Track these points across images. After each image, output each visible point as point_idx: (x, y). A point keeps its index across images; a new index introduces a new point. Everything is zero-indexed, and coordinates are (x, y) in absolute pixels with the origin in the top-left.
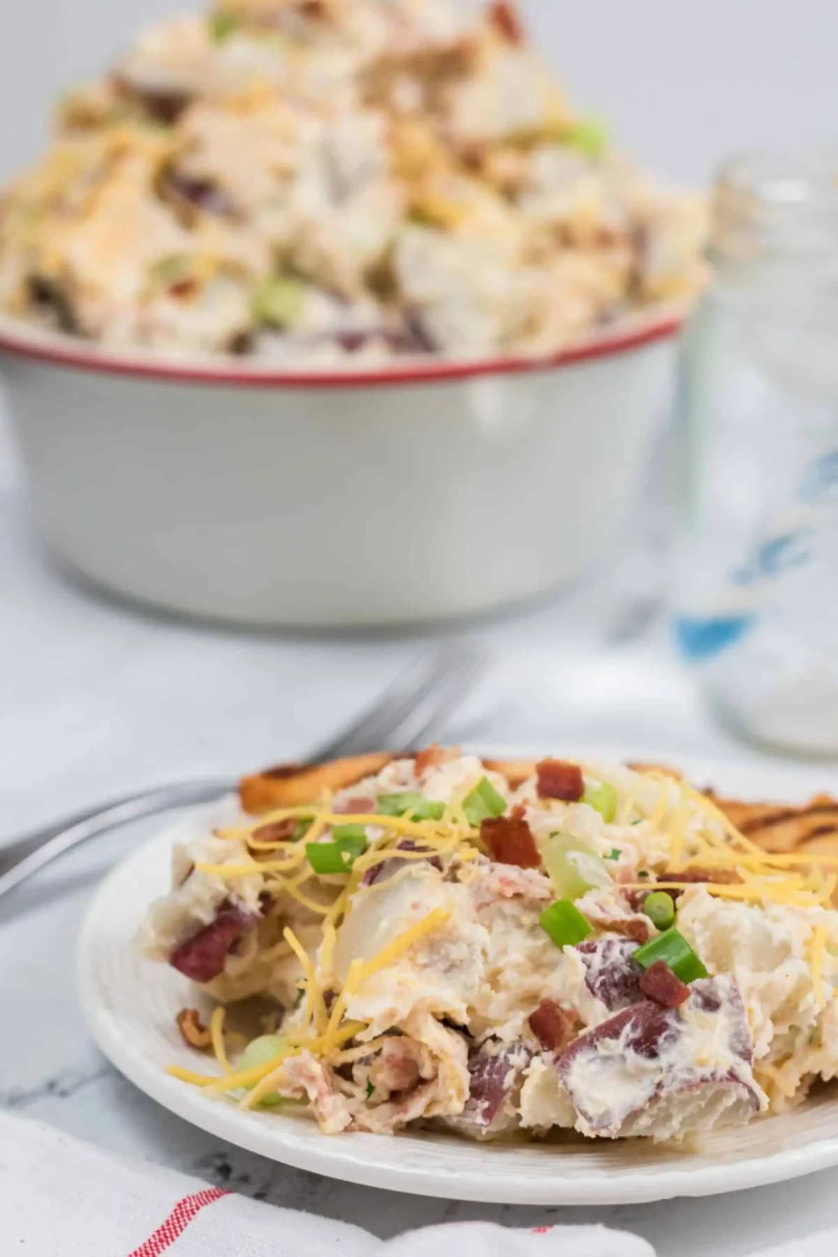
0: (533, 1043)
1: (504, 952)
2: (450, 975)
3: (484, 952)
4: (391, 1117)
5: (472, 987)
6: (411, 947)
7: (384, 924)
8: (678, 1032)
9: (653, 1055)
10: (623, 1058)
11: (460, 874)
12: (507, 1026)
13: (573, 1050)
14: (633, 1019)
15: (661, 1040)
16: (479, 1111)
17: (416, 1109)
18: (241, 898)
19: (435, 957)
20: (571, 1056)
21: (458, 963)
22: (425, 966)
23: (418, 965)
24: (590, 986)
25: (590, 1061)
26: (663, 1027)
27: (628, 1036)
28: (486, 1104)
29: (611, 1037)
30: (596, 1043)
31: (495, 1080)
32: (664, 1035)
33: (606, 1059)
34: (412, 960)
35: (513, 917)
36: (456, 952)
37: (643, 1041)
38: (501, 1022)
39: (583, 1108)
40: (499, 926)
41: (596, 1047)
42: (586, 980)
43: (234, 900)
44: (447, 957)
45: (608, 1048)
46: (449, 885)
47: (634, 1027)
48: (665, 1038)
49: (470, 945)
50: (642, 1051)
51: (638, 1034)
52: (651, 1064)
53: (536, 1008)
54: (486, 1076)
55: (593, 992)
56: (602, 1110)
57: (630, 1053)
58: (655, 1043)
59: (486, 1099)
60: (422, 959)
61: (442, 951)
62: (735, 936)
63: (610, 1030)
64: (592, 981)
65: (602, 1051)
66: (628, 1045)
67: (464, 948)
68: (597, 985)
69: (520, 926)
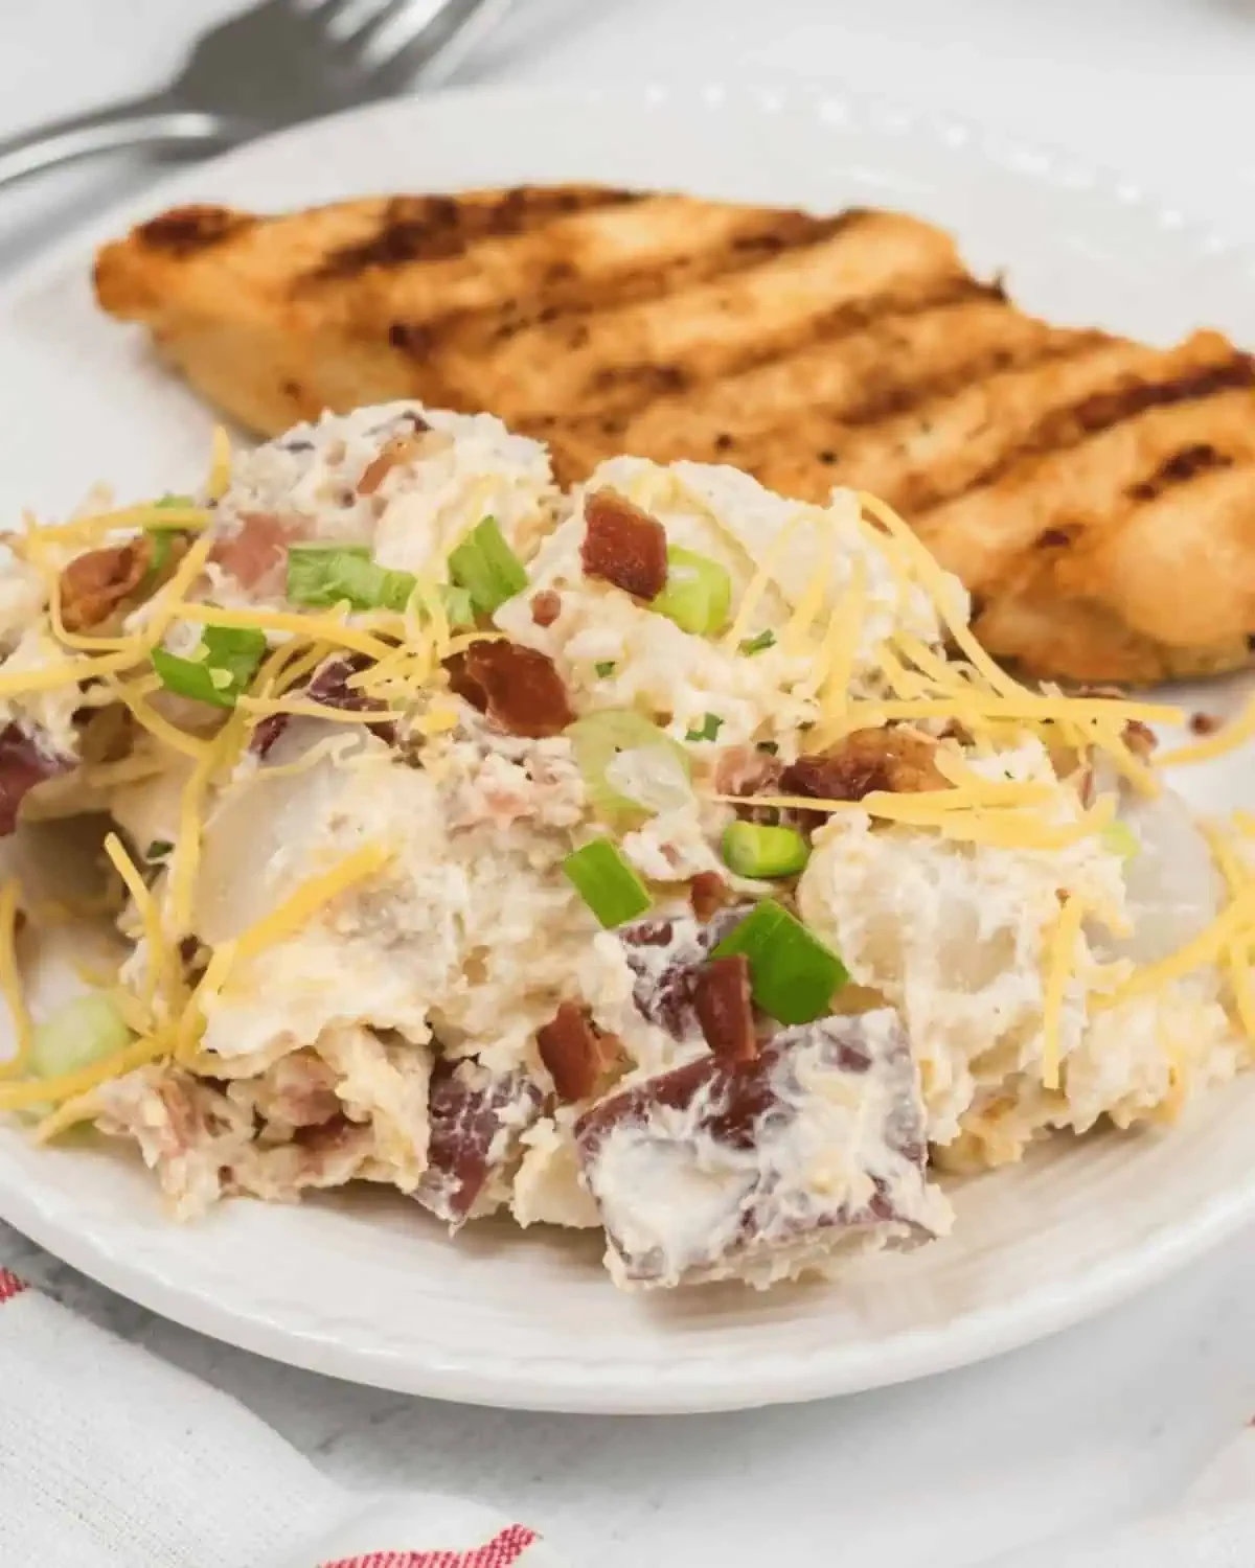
0: (544, 1081)
1: (495, 918)
2: (397, 952)
3: (458, 919)
4: (296, 1176)
5: (433, 984)
6: (328, 903)
7: (278, 860)
8: (793, 1108)
9: (746, 1145)
10: (692, 1148)
11: (423, 754)
12: (500, 1044)
13: (611, 1115)
14: (716, 1075)
15: (760, 1122)
16: (444, 1194)
17: (338, 1170)
18: (38, 727)
19: (371, 923)
20: (604, 1130)
21: (408, 936)
22: (354, 935)
23: (341, 934)
24: (642, 1007)
25: (639, 1143)
26: (766, 1099)
27: (702, 1110)
28: (456, 1186)
29: (674, 1106)
30: (647, 1111)
31: (473, 1141)
32: (765, 1114)
33: (664, 1145)
34: (329, 923)
35: (514, 852)
36: (409, 919)
37: (727, 1122)
38: (491, 1037)
39: (617, 1233)
40: (488, 869)
41: (646, 1119)
42: (635, 996)
43: (26, 730)
44: (392, 924)
45: (666, 1125)
46: (404, 771)
47: (716, 1093)
48: (768, 1120)
49: (432, 908)
50: (726, 1138)
51: (719, 1108)
52: (743, 1160)
53: (550, 1017)
54: (458, 1130)
55: (647, 1016)
56: (647, 1246)
57: (705, 1140)
58: (749, 1126)
59: (459, 1175)
60: (347, 924)
61: (384, 912)
62: (908, 931)
63: (676, 1090)
64: (645, 999)
65: (655, 1129)
66: (703, 1125)
67: (423, 914)
68: (656, 1003)
69: (526, 867)
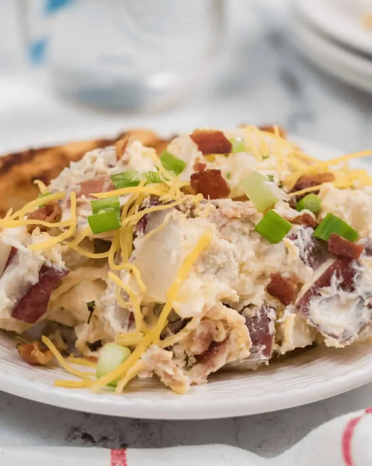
0: (274, 302)
1: (243, 252)
2: (218, 274)
3: (234, 256)
4: (205, 372)
6: (194, 264)
7: (174, 254)
8: (361, 272)
9: (352, 290)
10: (338, 296)
14: (335, 272)
15: (354, 279)
16: (260, 352)
17: (220, 362)
19: (207, 266)
20: (307, 304)
21: (222, 266)
22: (203, 273)
23: (199, 273)
24: (302, 259)
25: (320, 303)
26: (353, 272)
27: (336, 283)
28: (264, 347)
29: (326, 286)
30: (318, 292)
31: (262, 331)
32: (356, 276)
33: (328, 300)
34: (196, 270)
35: (239, 229)
36: (220, 260)
37: (346, 283)
38: (253, 295)
39: (329, 331)
40: (234, 237)
41: (320, 294)
42: (300, 256)
44: (214, 264)
45: (327, 293)
46: (191, 219)
47: (338, 276)
48: (356, 278)
49: (226, 253)
50: (347, 289)
51: (341, 280)
52: (352, 295)
53: (269, 280)
54: (254, 330)
55: (305, 263)
56: (342, 330)
57: (341, 292)
58: (352, 282)
59: (262, 344)
60: (201, 269)
61: (211, 261)
62: (365, 209)
63: (325, 281)
64: (303, 256)
65: (324, 295)
66: (338, 288)
67: (224, 256)
68: (306, 257)
69: (244, 234)
